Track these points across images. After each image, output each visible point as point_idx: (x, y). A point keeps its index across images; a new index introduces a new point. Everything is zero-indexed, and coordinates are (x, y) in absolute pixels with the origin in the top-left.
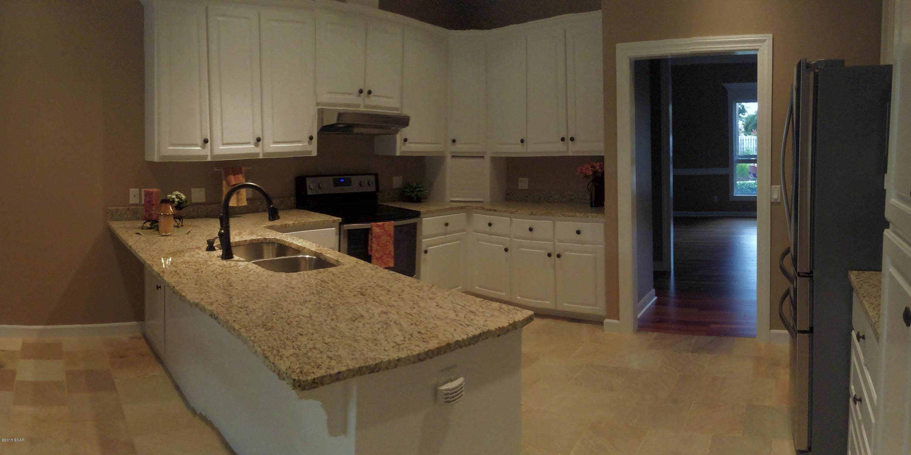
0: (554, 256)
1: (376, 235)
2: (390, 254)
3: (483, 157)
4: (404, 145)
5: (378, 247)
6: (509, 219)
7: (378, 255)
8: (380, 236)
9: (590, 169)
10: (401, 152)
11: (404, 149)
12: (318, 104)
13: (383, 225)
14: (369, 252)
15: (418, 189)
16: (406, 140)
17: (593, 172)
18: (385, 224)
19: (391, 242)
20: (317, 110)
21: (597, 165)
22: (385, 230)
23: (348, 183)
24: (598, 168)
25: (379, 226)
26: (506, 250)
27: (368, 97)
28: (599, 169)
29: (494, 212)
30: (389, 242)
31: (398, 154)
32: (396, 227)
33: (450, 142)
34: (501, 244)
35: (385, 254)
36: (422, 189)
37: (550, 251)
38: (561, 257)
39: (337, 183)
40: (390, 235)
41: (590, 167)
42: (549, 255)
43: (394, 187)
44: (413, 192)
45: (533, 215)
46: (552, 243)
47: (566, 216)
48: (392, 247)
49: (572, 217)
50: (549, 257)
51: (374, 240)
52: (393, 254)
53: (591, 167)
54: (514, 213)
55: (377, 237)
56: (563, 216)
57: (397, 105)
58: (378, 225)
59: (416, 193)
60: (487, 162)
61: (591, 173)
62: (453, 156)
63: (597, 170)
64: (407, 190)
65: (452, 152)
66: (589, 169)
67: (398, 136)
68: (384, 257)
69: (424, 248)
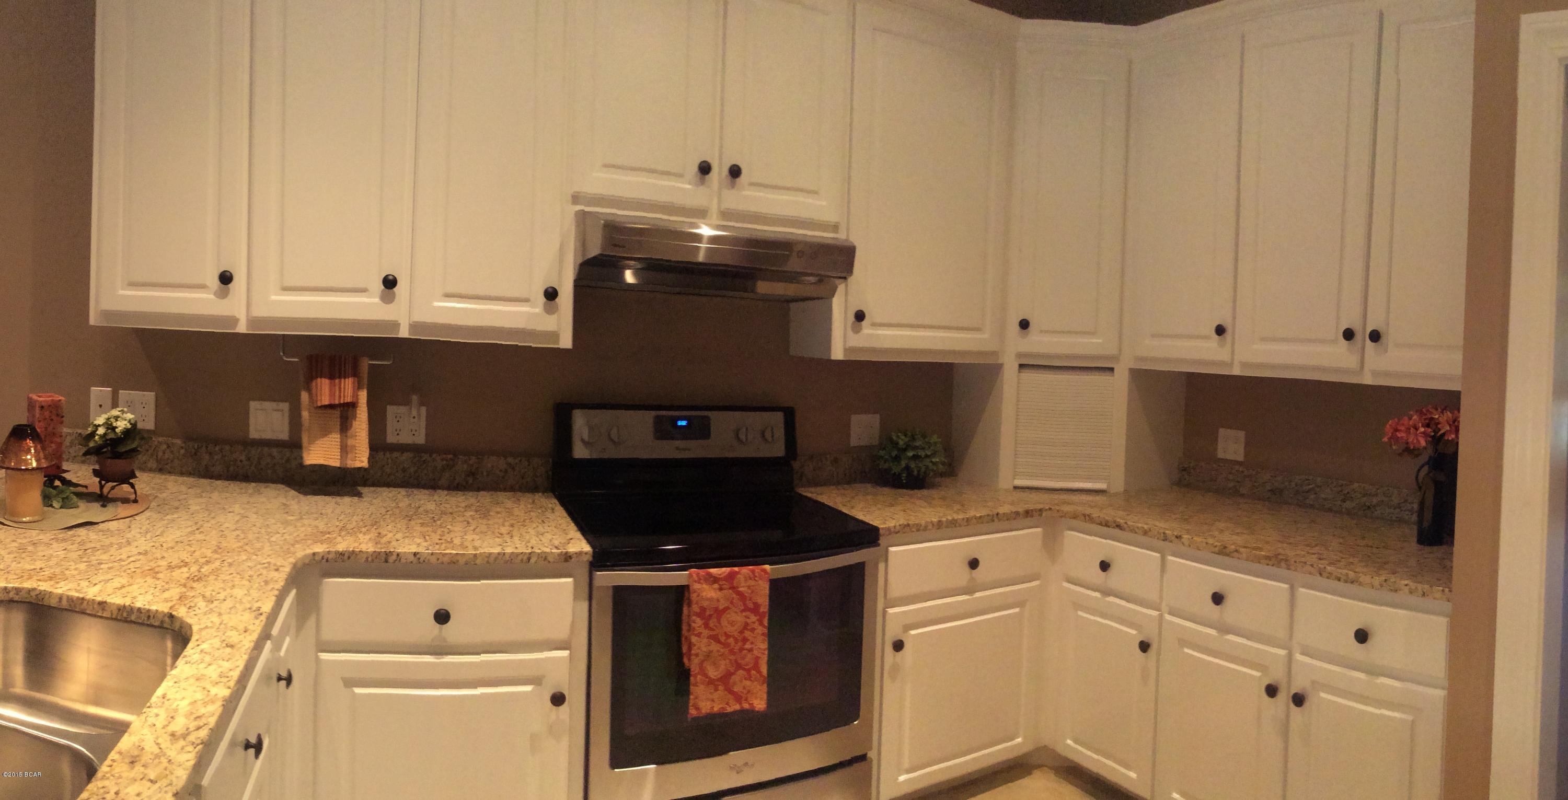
0: (1283, 697)
1: (703, 609)
2: (756, 667)
3: (1112, 369)
4: (857, 330)
5: (715, 647)
6: (1158, 555)
7: (713, 673)
8: (719, 613)
9: (1422, 430)
10: (847, 350)
11: (856, 341)
12: (576, 199)
13: (731, 576)
14: (685, 660)
15: (910, 454)
16: (860, 316)
17: (1430, 439)
18: (737, 573)
19: (760, 630)
20: (572, 215)
21: (1443, 418)
22: (740, 594)
23: (700, 430)
24: (1448, 428)
25: (715, 580)
26: (1144, 647)
27: (733, 186)
28: (1447, 431)
29: (1117, 532)
30: (753, 630)
31: (837, 353)
32: (776, 585)
33: (1015, 327)
34: (1131, 625)
35: (739, 667)
36: (922, 453)
37: (1277, 675)
38: (1307, 704)
39: (664, 430)
40: (755, 609)
41: (1420, 425)
42: (1272, 691)
43: (854, 441)
44: (897, 459)
45: (1227, 555)
46: (1282, 652)
47: (1328, 578)
48: (764, 646)
49: (1346, 582)
50: (1270, 699)
51: (698, 623)
52: (764, 670)
53: (1428, 426)
54: (1171, 542)
55: (708, 613)
56: (1321, 574)
57: (830, 215)
58: (710, 575)
59: (903, 464)
60: (1120, 381)
61: (1423, 443)
62: (1022, 366)
63: (1444, 434)
64: (882, 453)
65: (1020, 355)
66: (1417, 429)
67: (837, 303)
68: (735, 678)
69: (892, 632)
